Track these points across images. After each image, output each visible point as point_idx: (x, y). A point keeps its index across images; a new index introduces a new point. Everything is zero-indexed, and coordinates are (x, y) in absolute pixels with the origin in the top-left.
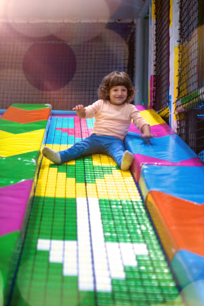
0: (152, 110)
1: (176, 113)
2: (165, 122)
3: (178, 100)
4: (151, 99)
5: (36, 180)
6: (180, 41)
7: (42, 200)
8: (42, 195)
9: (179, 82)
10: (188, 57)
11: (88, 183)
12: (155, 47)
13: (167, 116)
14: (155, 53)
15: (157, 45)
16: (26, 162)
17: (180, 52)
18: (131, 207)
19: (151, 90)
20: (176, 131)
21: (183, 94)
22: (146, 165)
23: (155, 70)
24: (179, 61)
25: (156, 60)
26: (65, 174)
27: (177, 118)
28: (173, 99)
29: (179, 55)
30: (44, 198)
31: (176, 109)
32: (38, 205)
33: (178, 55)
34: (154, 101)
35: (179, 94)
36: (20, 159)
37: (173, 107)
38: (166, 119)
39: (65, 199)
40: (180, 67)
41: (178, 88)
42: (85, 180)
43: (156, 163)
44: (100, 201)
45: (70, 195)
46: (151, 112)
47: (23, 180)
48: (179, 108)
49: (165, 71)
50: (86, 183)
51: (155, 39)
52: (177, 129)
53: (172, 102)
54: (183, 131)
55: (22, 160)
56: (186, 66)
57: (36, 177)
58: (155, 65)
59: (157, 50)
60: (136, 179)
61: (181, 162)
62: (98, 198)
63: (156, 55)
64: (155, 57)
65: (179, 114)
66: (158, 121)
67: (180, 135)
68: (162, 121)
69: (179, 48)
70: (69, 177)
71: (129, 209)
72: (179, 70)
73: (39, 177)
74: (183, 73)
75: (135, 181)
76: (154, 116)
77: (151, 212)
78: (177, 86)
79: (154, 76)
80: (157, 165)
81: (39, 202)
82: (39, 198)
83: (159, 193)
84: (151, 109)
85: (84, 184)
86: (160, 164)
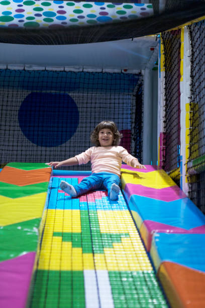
0: (162, 171)
1: (188, 175)
2: (176, 185)
3: (189, 161)
4: (161, 158)
5: (38, 251)
6: (191, 98)
7: (46, 274)
8: (46, 268)
9: (190, 142)
10: (200, 115)
11: (96, 253)
12: (165, 102)
13: (178, 177)
14: (164, 108)
15: (166, 100)
16: (27, 231)
17: (191, 109)
18: (143, 279)
19: (160, 148)
20: (187, 194)
21: (194, 155)
22: (158, 232)
23: (165, 127)
24: (190, 119)
25: (166, 116)
26: (70, 243)
27: (188, 181)
28: (184, 160)
29: (191, 113)
30: (49, 272)
31: (187, 171)
32: (42, 280)
33: (189, 113)
34: (163, 161)
35: (190, 155)
36: (19, 228)
37: (184, 168)
38: (177, 181)
39: (72, 272)
40: (192, 125)
41: (190, 148)
42: (93, 250)
43: (168, 231)
44: (109, 273)
45: (77, 268)
46: (160, 173)
47: (24, 253)
48: (191, 170)
49: (175, 129)
50: (93, 253)
51: (164, 93)
52: (189, 192)
53: (183, 164)
54: (195, 195)
55: (22, 229)
56: (198, 125)
57: (38, 248)
58: (164, 122)
59: (166, 105)
60: (147, 248)
61: (194, 229)
62: (107, 269)
63: (166, 110)
64: (164, 112)
65: (191, 177)
66: (169, 183)
67: (192, 199)
68: (173, 183)
69: (190, 105)
70: (74, 247)
71: (140, 281)
72: (190, 129)
73: (42, 248)
74: (195, 133)
75: (146, 250)
76: (164, 177)
77: (164, 284)
78: (188, 146)
79: (164, 133)
80: (169, 232)
81: (43, 276)
82: (43, 272)
83: (172, 264)
84: (160, 169)
85: (91, 255)
86: (172, 231)
